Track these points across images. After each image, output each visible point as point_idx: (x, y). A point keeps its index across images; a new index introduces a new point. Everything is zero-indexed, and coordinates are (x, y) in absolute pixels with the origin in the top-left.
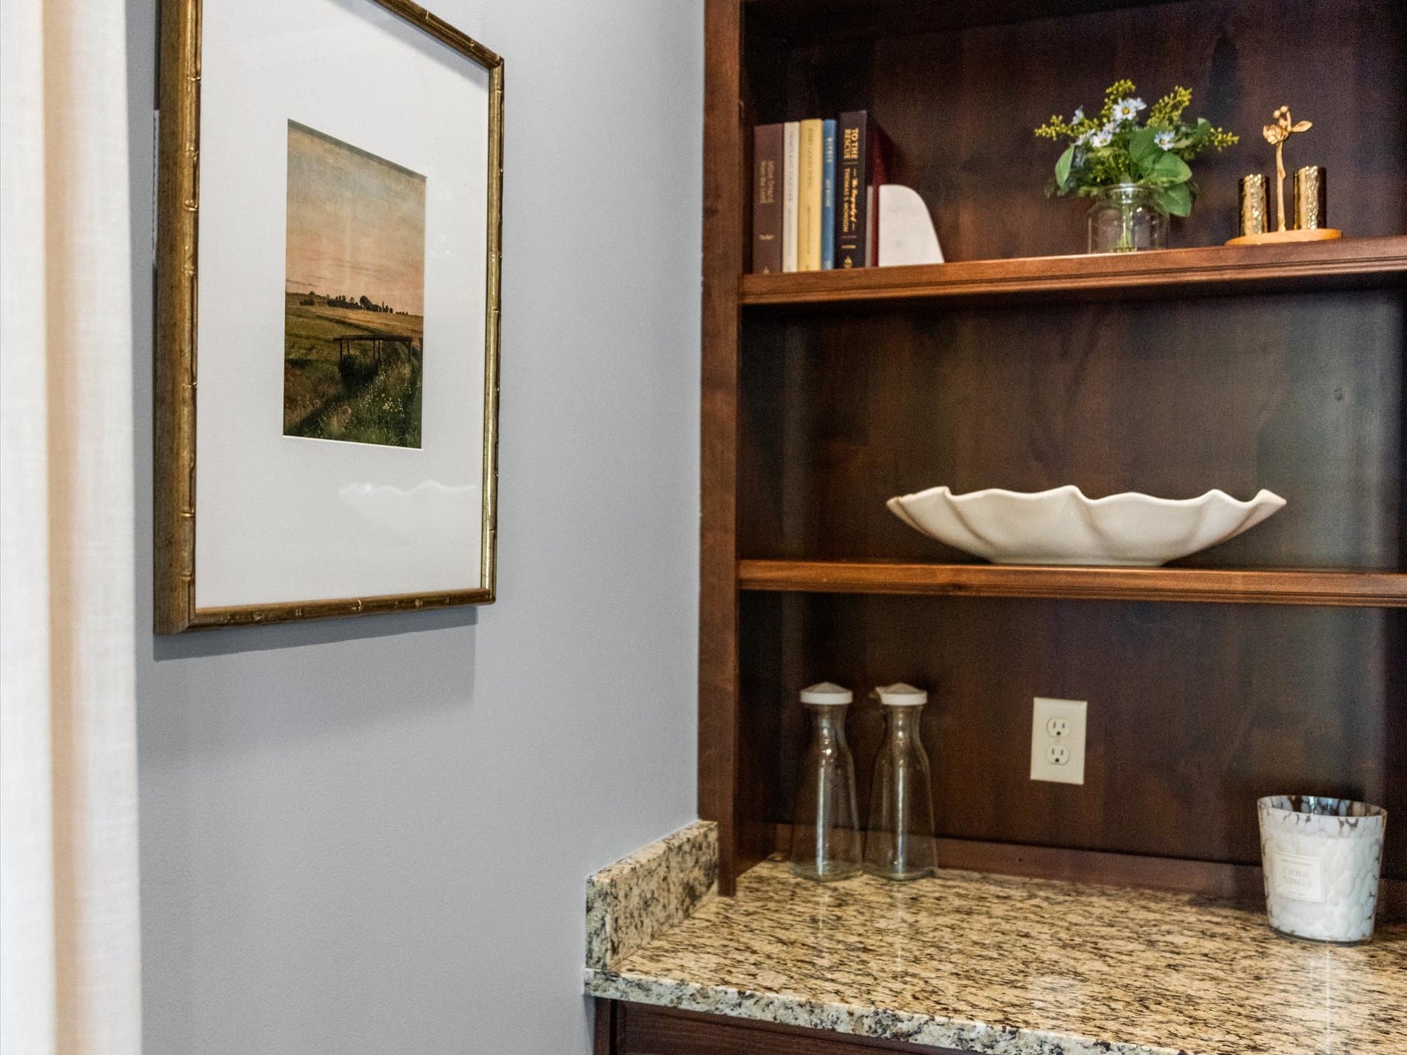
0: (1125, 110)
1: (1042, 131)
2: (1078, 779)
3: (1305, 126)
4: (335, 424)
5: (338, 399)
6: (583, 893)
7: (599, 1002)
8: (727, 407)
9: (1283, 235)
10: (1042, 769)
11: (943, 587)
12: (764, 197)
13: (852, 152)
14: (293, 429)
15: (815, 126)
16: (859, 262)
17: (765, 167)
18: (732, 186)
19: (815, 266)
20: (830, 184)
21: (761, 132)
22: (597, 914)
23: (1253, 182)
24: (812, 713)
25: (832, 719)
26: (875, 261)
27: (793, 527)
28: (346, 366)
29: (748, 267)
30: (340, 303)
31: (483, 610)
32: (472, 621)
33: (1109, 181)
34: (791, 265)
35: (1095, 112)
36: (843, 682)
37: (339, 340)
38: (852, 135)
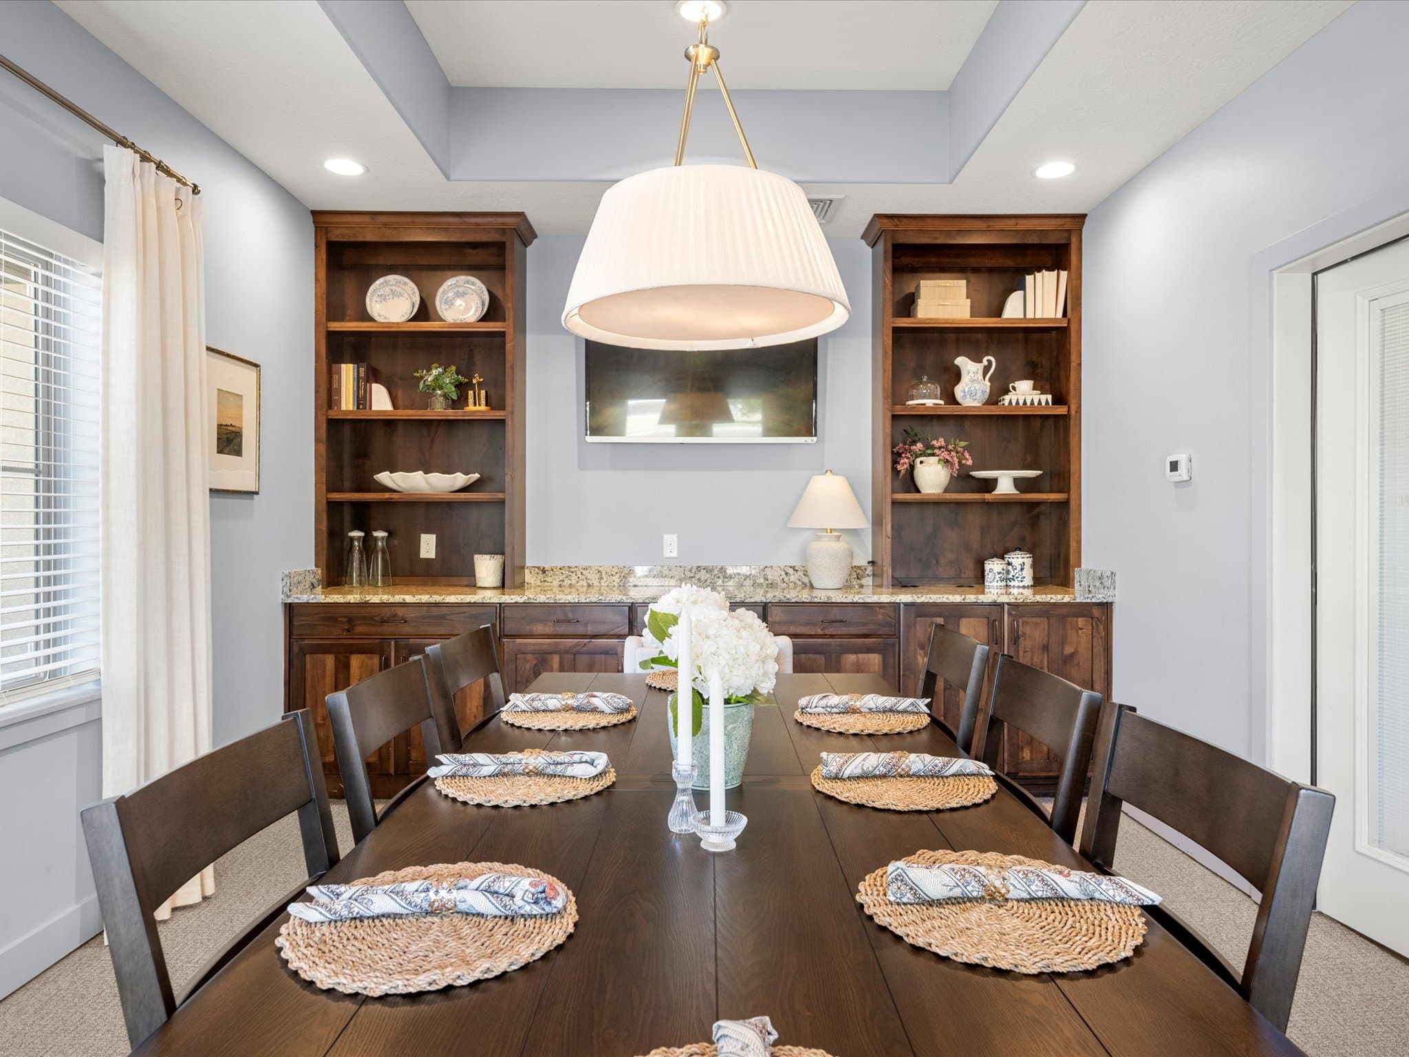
0: (435, 372)
1: (416, 374)
2: (434, 557)
3: (482, 380)
4: (225, 451)
5: (226, 446)
6: (281, 575)
7: (286, 604)
8: (323, 448)
9: (477, 408)
10: (423, 555)
11: (387, 499)
12: (335, 386)
13: (362, 375)
14: (218, 452)
15: (351, 366)
16: (365, 408)
17: (335, 377)
18: (324, 385)
19: (351, 409)
20: (356, 383)
21: (334, 366)
22: (284, 581)
23: (471, 393)
24: (352, 539)
25: (359, 542)
26: (371, 408)
27: (347, 484)
28: (228, 438)
29: (330, 406)
30: (226, 425)
31: (255, 496)
32: (253, 499)
33: (434, 389)
34: (344, 408)
35: (429, 370)
36: (361, 530)
37: (227, 433)
38: (362, 369)
